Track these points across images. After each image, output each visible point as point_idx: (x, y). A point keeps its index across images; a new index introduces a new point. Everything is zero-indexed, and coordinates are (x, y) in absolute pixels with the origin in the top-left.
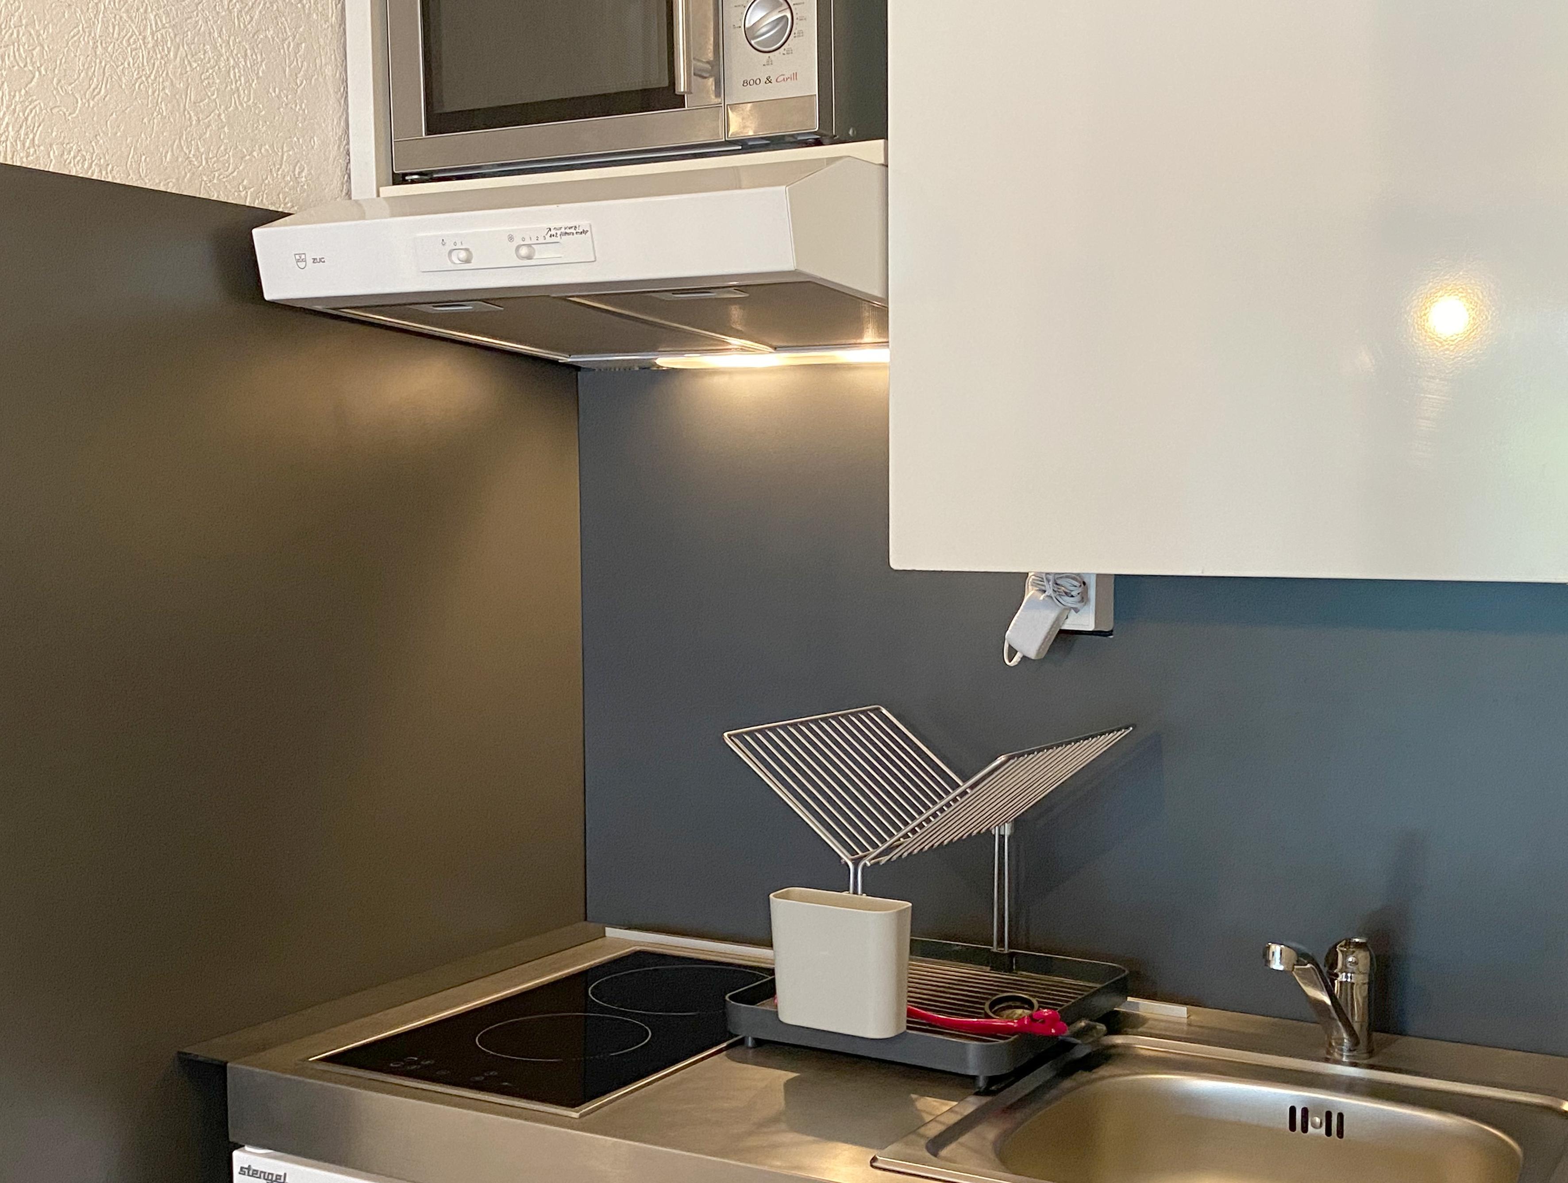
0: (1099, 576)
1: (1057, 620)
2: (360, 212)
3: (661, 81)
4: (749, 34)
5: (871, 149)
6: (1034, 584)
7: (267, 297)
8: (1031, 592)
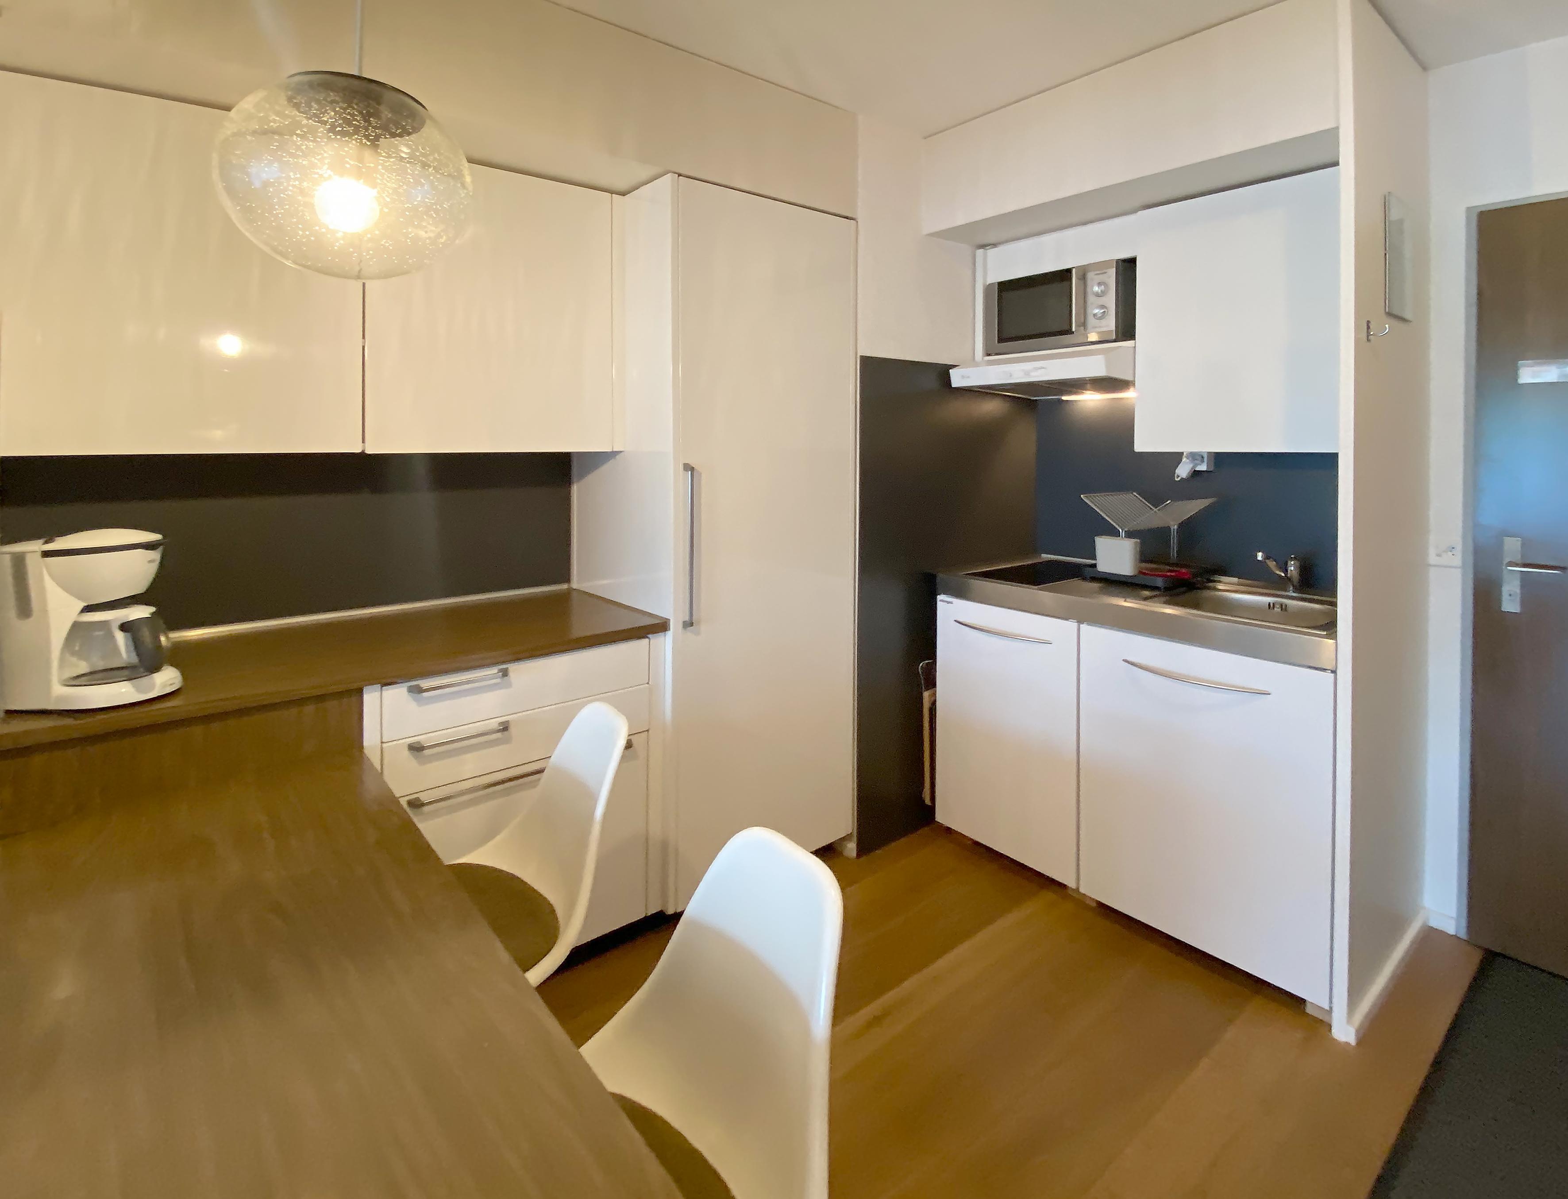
0: (1209, 453)
1: (1194, 467)
2: (977, 365)
3: (1066, 328)
4: (1095, 315)
5: (1129, 343)
6: (1186, 457)
7: (953, 386)
8: (1184, 459)
